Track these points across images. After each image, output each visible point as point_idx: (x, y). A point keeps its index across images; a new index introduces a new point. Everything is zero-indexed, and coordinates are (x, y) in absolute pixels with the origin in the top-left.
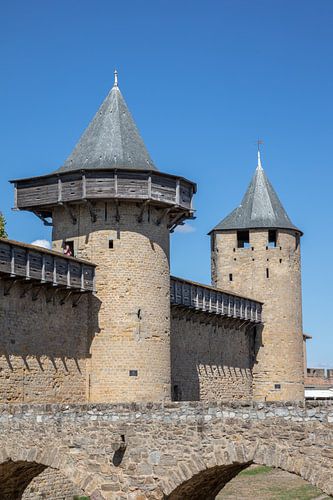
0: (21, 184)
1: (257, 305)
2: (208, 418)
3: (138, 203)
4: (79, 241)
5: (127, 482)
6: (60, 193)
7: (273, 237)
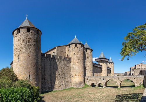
1: (111, 68)
3: (105, 61)
4: (100, 64)
6: (99, 60)
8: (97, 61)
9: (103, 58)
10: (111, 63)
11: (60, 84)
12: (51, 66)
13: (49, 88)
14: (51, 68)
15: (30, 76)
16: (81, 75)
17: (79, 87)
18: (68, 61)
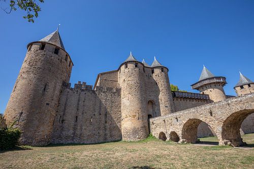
0: (192, 85)
2: (229, 102)
3: (214, 83)
4: (205, 92)
5: (214, 119)
6: (199, 85)
7: (249, 86)
8: (198, 89)
9: (207, 79)
10: (246, 87)
11: (94, 132)
12: (79, 101)
13: (67, 137)
14: (78, 104)
15: (22, 113)
16: (137, 116)
17: (132, 140)
18: (114, 93)
